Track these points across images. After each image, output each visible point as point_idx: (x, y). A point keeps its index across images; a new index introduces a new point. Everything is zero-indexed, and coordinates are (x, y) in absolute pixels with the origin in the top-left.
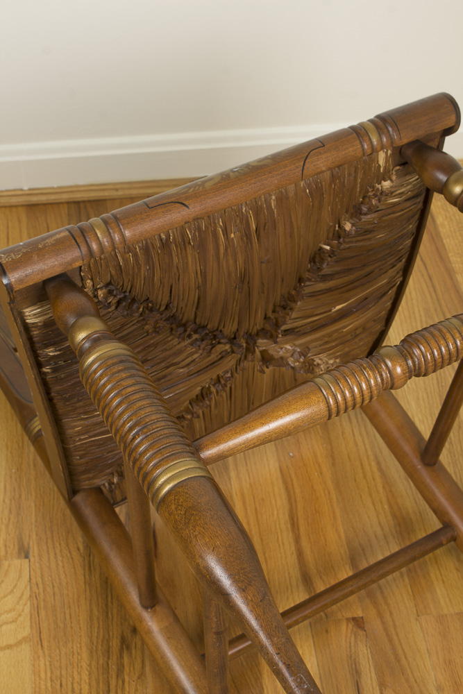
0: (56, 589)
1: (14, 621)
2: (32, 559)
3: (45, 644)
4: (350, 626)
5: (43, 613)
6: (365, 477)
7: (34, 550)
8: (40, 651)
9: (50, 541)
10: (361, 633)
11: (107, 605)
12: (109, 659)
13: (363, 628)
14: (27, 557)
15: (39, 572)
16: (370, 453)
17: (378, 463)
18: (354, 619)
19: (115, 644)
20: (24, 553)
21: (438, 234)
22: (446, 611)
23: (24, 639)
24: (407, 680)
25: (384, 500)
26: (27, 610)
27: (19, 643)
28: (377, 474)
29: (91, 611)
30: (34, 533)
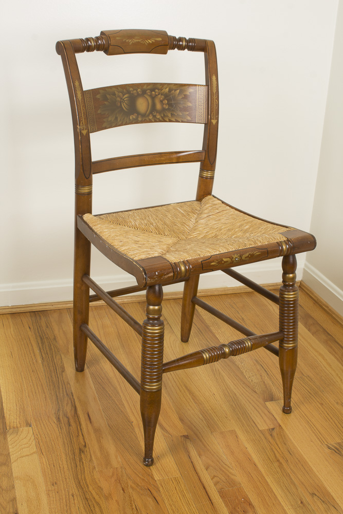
0: (46, 436)
1: (29, 447)
2: (33, 427)
3: (44, 454)
4: (183, 438)
5: (41, 444)
6: (181, 391)
7: (33, 424)
8: (42, 456)
9: (41, 421)
10: (188, 440)
11: (71, 439)
12: (75, 456)
13: (188, 438)
14: (30, 426)
15: (37, 431)
16: (181, 383)
17: (186, 387)
18: (184, 436)
19: (77, 451)
20: (30, 425)
21: (200, 315)
22: (223, 430)
23: (34, 453)
24: (210, 453)
25: (191, 398)
26: (34, 443)
27: (32, 454)
28: (186, 391)
29: (64, 442)
30: (33, 419)
